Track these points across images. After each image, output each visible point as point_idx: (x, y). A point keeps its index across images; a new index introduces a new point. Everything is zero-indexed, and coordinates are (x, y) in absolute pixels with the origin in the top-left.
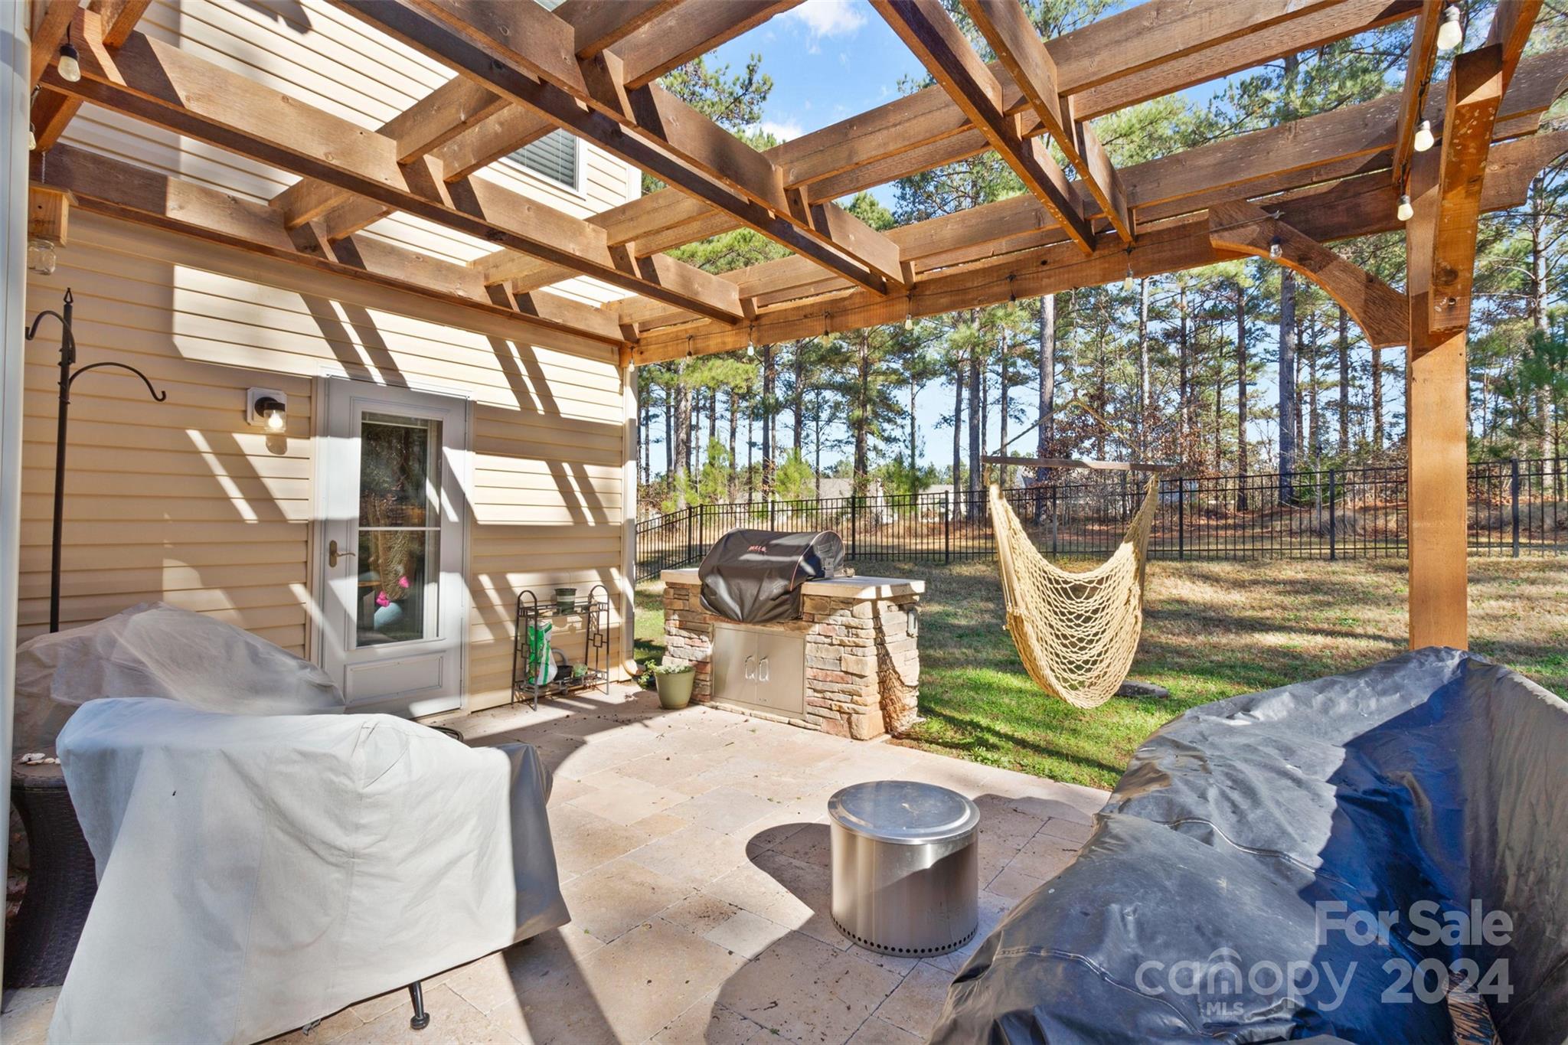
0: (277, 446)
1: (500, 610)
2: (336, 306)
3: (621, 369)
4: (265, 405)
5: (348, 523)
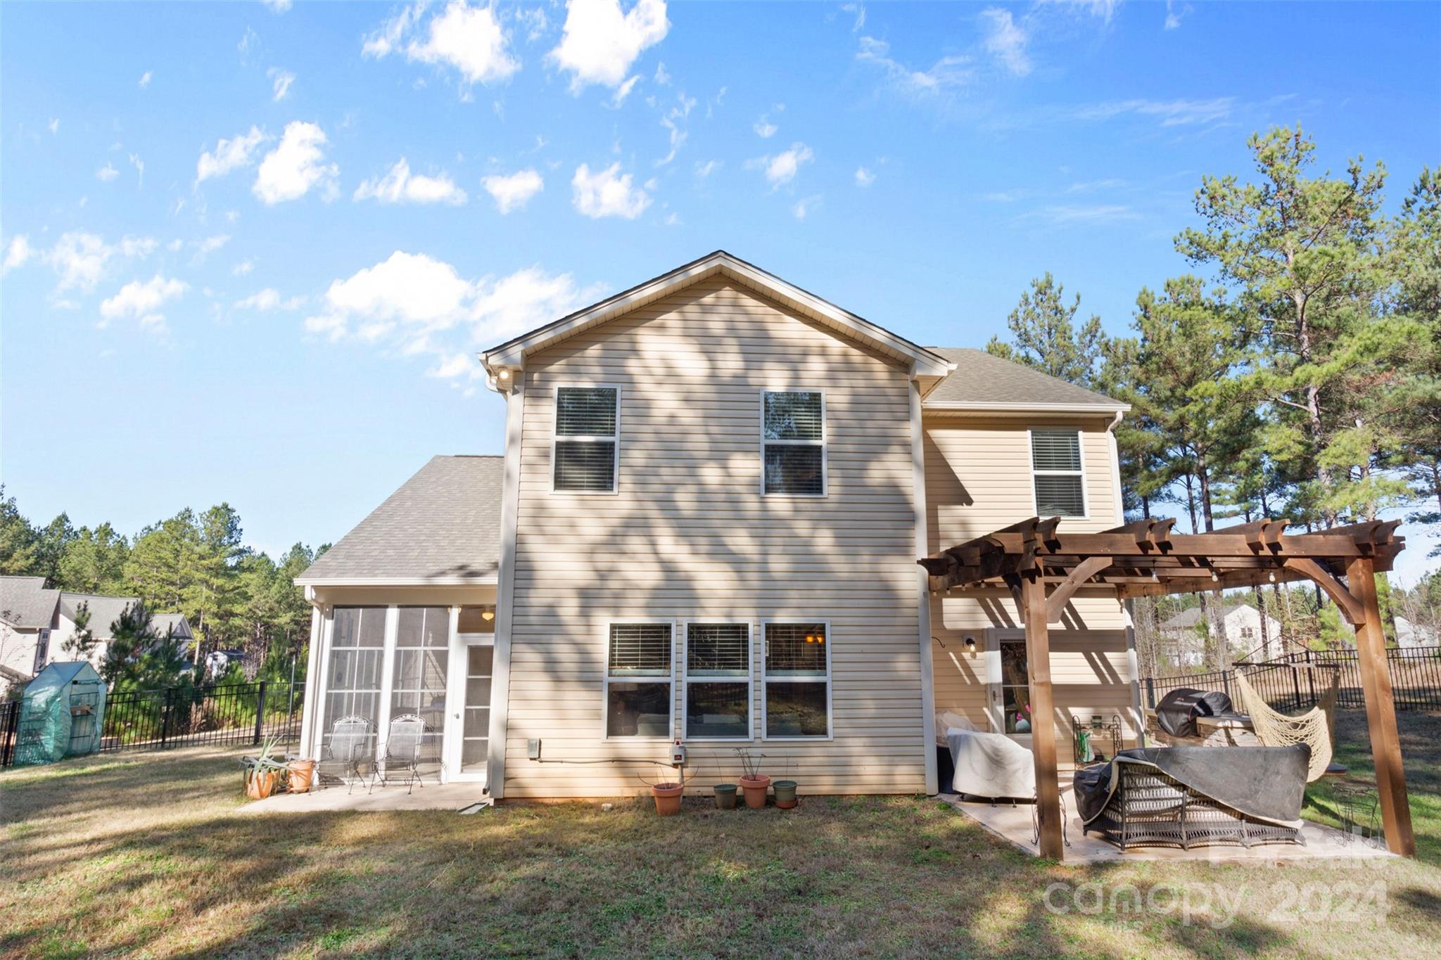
0: (974, 655)
1: (1066, 724)
2: (988, 600)
3: (1119, 600)
4: (970, 642)
5: (999, 684)
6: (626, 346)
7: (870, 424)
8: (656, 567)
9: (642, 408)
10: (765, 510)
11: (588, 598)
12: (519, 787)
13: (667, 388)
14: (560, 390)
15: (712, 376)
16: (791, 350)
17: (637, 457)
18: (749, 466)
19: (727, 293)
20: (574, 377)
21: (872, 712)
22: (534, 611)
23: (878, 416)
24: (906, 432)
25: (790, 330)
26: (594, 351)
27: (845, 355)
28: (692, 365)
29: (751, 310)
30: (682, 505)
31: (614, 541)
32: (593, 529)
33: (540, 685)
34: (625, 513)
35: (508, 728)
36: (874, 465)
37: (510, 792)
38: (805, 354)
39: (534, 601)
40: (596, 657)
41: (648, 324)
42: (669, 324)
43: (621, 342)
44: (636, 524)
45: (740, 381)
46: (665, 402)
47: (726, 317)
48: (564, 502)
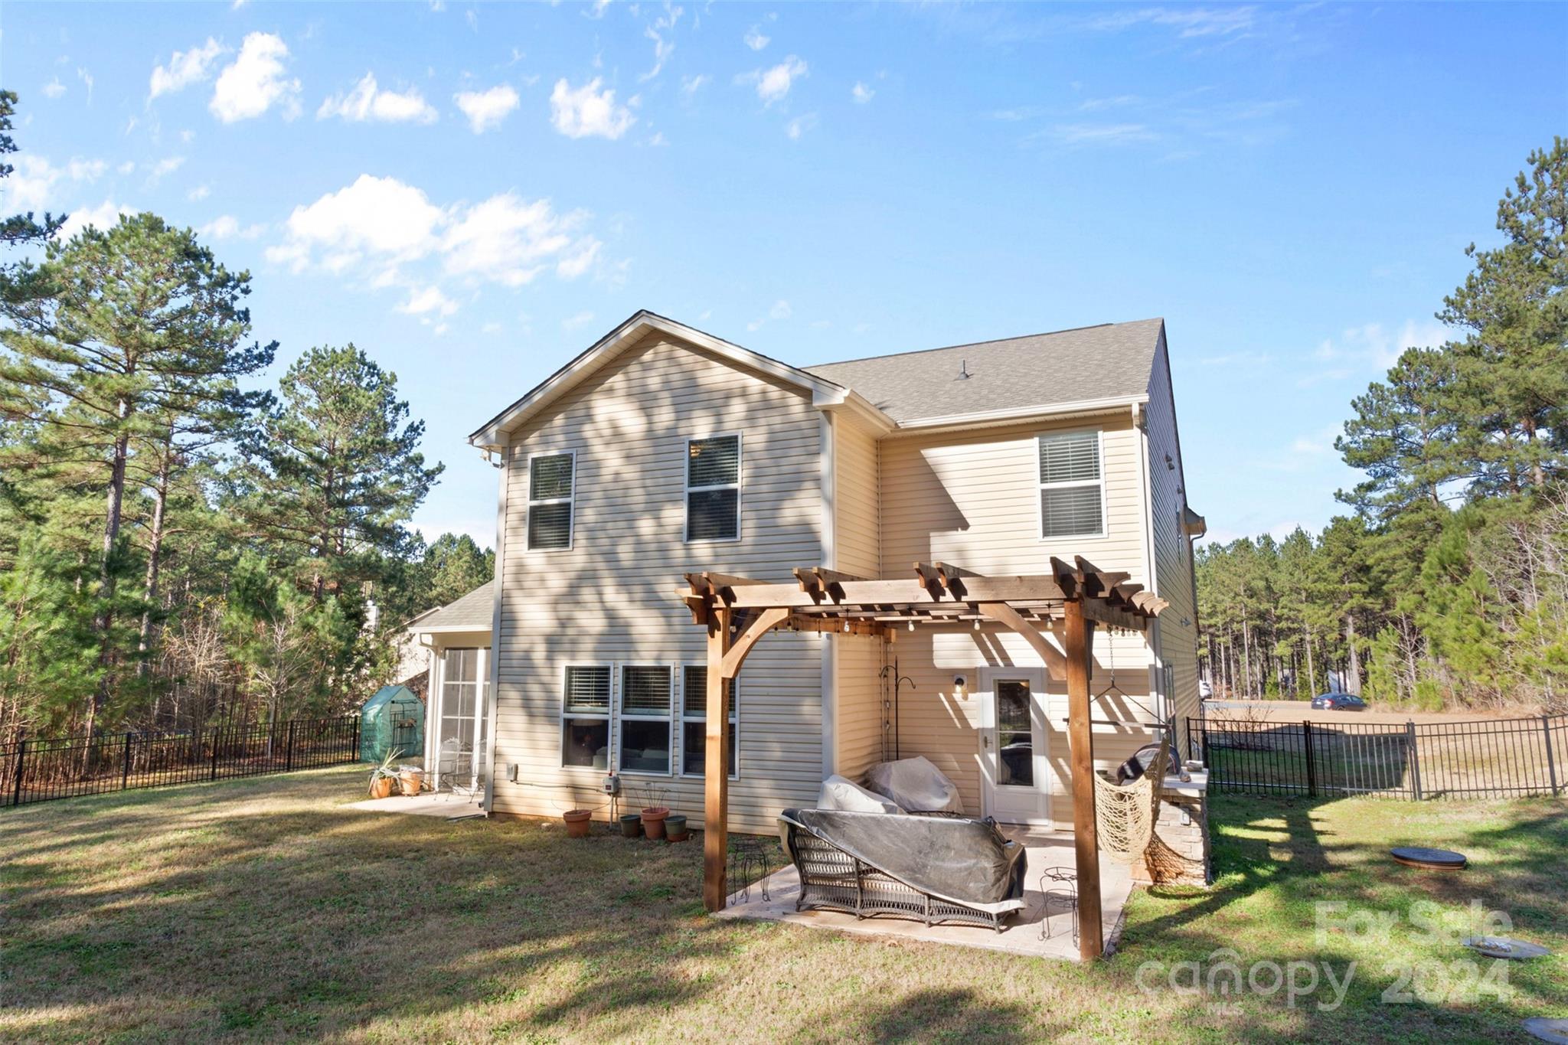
0: (965, 697)
2: (983, 635)
4: (959, 682)
5: (991, 729)
6: (582, 413)
7: (784, 461)
8: (601, 614)
9: (594, 468)
10: (689, 557)
11: (554, 643)
12: (504, 804)
13: (613, 447)
14: (534, 460)
15: (650, 431)
16: (716, 395)
17: (589, 515)
18: (677, 515)
19: (663, 347)
20: (544, 447)
21: (778, 755)
22: (515, 655)
23: (793, 452)
24: (815, 467)
25: (717, 376)
26: (559, 420)
27: (764, 392)
28: (632, 423)
29: (683, 360)
30: (622, 556)
31: (571, 595)
32: (557, 583)
33: (518, 720)
34: (579, 566)
35: (496, 755)
36: (787, 504)
37: (497, 808)
38: (728, 397)
39: (515, 647)
40: (557, 694)
41: (599, 389)
42: (617, 386)
43: (579, 410)
44: (587, 578)
45: (672, 433)
46: (612, 461)
47: (662, 371)
48: (536, 559)
